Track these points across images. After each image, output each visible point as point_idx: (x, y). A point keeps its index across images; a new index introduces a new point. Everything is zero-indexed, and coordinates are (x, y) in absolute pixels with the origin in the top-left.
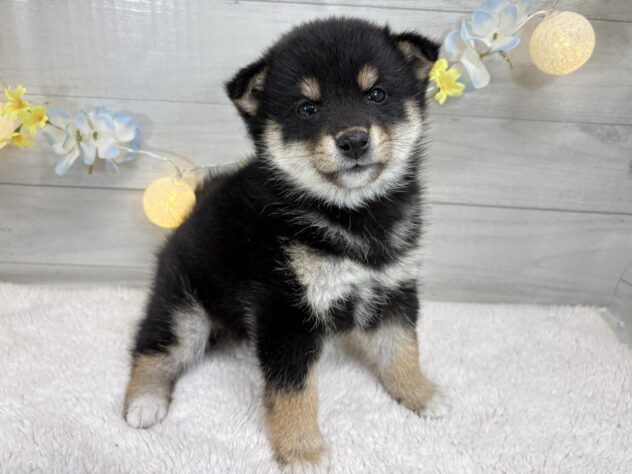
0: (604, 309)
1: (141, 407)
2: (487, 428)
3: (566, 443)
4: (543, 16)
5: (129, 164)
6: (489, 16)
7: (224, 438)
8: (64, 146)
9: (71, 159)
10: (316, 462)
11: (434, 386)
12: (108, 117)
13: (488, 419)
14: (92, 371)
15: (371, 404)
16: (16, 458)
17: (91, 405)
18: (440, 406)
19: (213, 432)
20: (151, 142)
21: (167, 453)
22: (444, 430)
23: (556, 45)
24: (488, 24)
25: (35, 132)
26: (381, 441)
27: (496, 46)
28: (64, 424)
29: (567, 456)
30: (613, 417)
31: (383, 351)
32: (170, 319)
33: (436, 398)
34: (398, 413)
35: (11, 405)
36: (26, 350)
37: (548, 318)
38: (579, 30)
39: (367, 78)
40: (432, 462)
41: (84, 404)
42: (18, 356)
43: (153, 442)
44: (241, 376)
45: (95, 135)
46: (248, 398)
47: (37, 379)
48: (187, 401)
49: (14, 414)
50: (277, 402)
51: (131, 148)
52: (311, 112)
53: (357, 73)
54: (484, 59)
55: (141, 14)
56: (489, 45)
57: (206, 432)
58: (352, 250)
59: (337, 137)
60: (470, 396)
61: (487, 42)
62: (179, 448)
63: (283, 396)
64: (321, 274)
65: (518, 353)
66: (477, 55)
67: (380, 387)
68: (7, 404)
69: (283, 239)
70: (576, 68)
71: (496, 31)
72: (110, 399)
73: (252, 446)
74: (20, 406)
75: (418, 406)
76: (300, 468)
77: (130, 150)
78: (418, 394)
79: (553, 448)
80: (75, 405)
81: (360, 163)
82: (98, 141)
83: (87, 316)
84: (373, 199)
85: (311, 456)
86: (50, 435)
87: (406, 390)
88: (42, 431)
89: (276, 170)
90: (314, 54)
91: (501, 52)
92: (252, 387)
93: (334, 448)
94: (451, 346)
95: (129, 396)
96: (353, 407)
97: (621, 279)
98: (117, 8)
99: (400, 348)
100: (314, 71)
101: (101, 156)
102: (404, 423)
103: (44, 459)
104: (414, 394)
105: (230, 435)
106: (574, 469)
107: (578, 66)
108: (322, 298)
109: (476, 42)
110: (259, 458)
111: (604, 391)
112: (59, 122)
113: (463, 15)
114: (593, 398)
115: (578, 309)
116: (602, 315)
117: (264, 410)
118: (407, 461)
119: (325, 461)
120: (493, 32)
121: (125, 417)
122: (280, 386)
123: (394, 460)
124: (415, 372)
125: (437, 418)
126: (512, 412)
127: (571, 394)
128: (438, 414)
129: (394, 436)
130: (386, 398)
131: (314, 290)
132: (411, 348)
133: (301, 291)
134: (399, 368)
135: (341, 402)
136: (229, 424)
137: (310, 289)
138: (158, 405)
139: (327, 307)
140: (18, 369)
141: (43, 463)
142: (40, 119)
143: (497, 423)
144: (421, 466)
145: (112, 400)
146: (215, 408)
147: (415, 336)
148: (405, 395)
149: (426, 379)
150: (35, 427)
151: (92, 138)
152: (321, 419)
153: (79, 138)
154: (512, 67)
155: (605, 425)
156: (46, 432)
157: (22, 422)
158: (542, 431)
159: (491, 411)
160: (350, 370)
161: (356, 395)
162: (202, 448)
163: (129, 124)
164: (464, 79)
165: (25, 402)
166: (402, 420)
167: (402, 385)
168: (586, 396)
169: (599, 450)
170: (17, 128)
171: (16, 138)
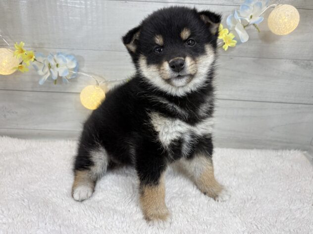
0: (305, 152)
1: (80, 191)
2: (248, 205)
3: (287, 212)
4: (274, 7)
5: (74, 79)
6: (248, 7)
7: (120, 209)
8: (43, 70)
9: (46, 77)
10: (165, 220)
11: (222, 186)
12: (63, 56)
13: (248, 201)
14: (57, 178)
15: (191, 194)
16: (21, 216)
17: (56, 193)
18: (225, 196)
19: (115, 206)
20: (84, 69)
21: (93, 214)
22: (227, 206)
23: (280, 20)
24: (248, 11)
25: (29, 64)
26: (196, 211)
27: (251, 21)
28: (44, 202)
29: (287, 218)
30: (310, 201)
31: (197, 169)
33: (224, 192)
34: (204, 199)
35: (18, 193)
36: (25, 169)
37: (277, 156)
38: (292, 13)
39: (185, 34)
40: (221, 221)
41: (53, 193)
42: (21, 171)
43: (86, 210)
44: (128, 181)
45: (57, 65)
46: (131, 191)
47: (30, 181)
48: (102, 191)
49: (19, 197)
50: (146, 191)
51: (74, 71)
52: (160, 51)
53: (180, 32)
54: (246, 28)
55: (80, 8)
56: (249, 21)
57: (111, 206)
58: (180, 115)
59: (170, 62)
60: (239, 191)
61: (248, 20)
62: (99, 212)
63: (148, 187)
64: (166, 126)
65: (262, 172)
66: (243, 27)
67: (195, 186)
68: (16, 192)
69: (147, 109)
70: (290, 31)
71: (252, 14)
72: (65, 191)
73: (133, 212)
74: (23, 193)
75: (214, 195)
76: (157, 222)
77: (74, 72)
78: (214, 190)
79: (280, 215)
80: (49, 193)
81: (180, 74)
82: (59, 68)
83: (53, 154)
84: (190, 92)
85: (162, 217)
86: (37, 206)
87: (208, 188)
88: (33, 204)
89: (144, 78)
90: (161, 24)
91: (254, 24)
92: (133, 185)
93: (173, 214)
94: (230, 168)
95: (74, 187)
96: (182, 195)
98: (69, 5)
99: (205, 167)
100: (160, 32)
101: (60, 75)
102: (207, 203)
103: (35, 217)
105: (123, 207)
106: (290, 224)
107: (292, 31)
108: (166, 138)
109: (242, 20)
110: (137, 218)
111: (305, 189)
112: (40, 59)
113: (236, 7)
114: (300, 192)
115: (292, 152)
116: (305, 154)
117: (139, 195)
118: (208, 220)
119: (169, 220)
120: (250, 15)
121: (73, 196)
122: (147, 183)
123: (202, 219)
124: (212, 179)
125: (224, 201)
126: (260, 198)
127: (289, 191)
128: (224, 199)
129: (202, 208)
130: (198, 192)
131: (162, 134)
132: (210, 168)
133: (157, 135)
134: (204, 177)
135: (176, 193)
136: (122, 202)
137: (160, 134)
138: (88, 190)
139: (169, 143)
140: (21, 177)
141: (34, 218)
142: (31, 57)
143: (252, 203)
144: (215, 222)
145: (66, 191)
146: (115, 195)
147: (211, 161)
148: (208, 191)
149: (218, 183)
150: (30, 203)
151: (56, 67)
152: (166, 201)
153: (50, 67)
154: (259, 32)
155: (306, 204)
156: (35, 205)
157: (24, 200)
158: (275, 207)
159: (249, 197)
160: (180, 178)
161: (183, 190)
162: (110, 213)
164: (237, 38)
165: (25, 192)
166: (206, 202)
167: (206, 186)
168: (296, 192)
169: (303, 216)
170: (20, 63)
171: (20, 67)
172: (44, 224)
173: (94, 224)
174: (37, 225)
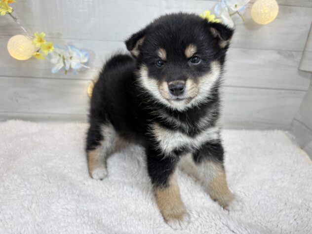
0: (287, 132)
10: (180, 219)
12: (78, 51)
14: (70, 156)
16: (42, 189)
17: (71, 169)
18: (236, 205)
23: (262, 10)
29: (270, 186)
30: (289, 172)
32: (100, 129)
33: (234, 202)
35: (37, 169)
36: (40, 148)
37: (263, 135)
38: (271, 4)
41: (68, 169)
42: (37, 150)
45: (71, 58)
49: (39, 172)
50: (158, 193)
53: (185, 49)
54: (232, 16)
56: (233, 10)
59: (169, 84)
63: (160, 190)
65: (250, 149)
66: (229, 15)
68: (35, 169)
70: (270, 21)
74: (41, 169)
75: (225, 204)
77: (85, 66)
78: (225, 198)
80: (64, 169)
81: (179, 98)
82: (72, 61)
85: (178, 217)
87: (219, 195)
88: (53, 178)
97: (294, 119)
99: (214, 174)
103: (55, 189)
104: (223, 197)
109: (228, 8)
114: (281, 165)
115: (276, 131)
116: (286, 134)
120: (235, 4)
127: (272, 164)
134: (215, 184)
137: (161, 142)
140: (38, 156)
142: (50, 48)
148: (218, 198)
149: (230, 191)
150: (49, 177)
151: (69, 59)
153: (64, 59)
154: (244, 21)
155: (286, 175)
162: (120, 184)
163: (86, 55)
165: (43, 168)
167: (217, 193)
168: (278, 165)
169: (283, 185)
170: (37, 50)
171: (37, 55)
172: (64, 194)
173: (107, 194)
174: (58, 195)
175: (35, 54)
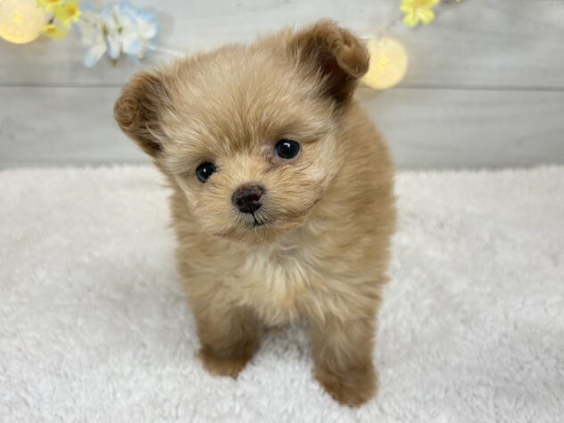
12: (133, 13)
20: (172, 41)
25: (69, 26)
45: (120, 30)
51: (153, 45)
82: (123, 36)
101: (125, 50)
142: (73, 12)
151: (117, 33)
153: (105, 32)
163: (151, 21)
170: (48, 19)
171: (51, 30)
175: (46, 28)
